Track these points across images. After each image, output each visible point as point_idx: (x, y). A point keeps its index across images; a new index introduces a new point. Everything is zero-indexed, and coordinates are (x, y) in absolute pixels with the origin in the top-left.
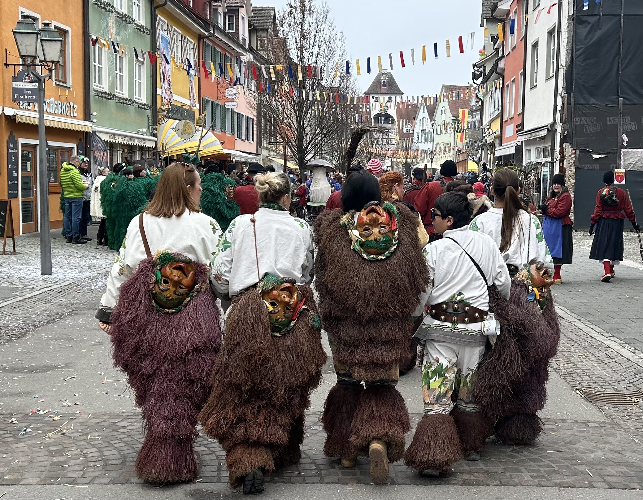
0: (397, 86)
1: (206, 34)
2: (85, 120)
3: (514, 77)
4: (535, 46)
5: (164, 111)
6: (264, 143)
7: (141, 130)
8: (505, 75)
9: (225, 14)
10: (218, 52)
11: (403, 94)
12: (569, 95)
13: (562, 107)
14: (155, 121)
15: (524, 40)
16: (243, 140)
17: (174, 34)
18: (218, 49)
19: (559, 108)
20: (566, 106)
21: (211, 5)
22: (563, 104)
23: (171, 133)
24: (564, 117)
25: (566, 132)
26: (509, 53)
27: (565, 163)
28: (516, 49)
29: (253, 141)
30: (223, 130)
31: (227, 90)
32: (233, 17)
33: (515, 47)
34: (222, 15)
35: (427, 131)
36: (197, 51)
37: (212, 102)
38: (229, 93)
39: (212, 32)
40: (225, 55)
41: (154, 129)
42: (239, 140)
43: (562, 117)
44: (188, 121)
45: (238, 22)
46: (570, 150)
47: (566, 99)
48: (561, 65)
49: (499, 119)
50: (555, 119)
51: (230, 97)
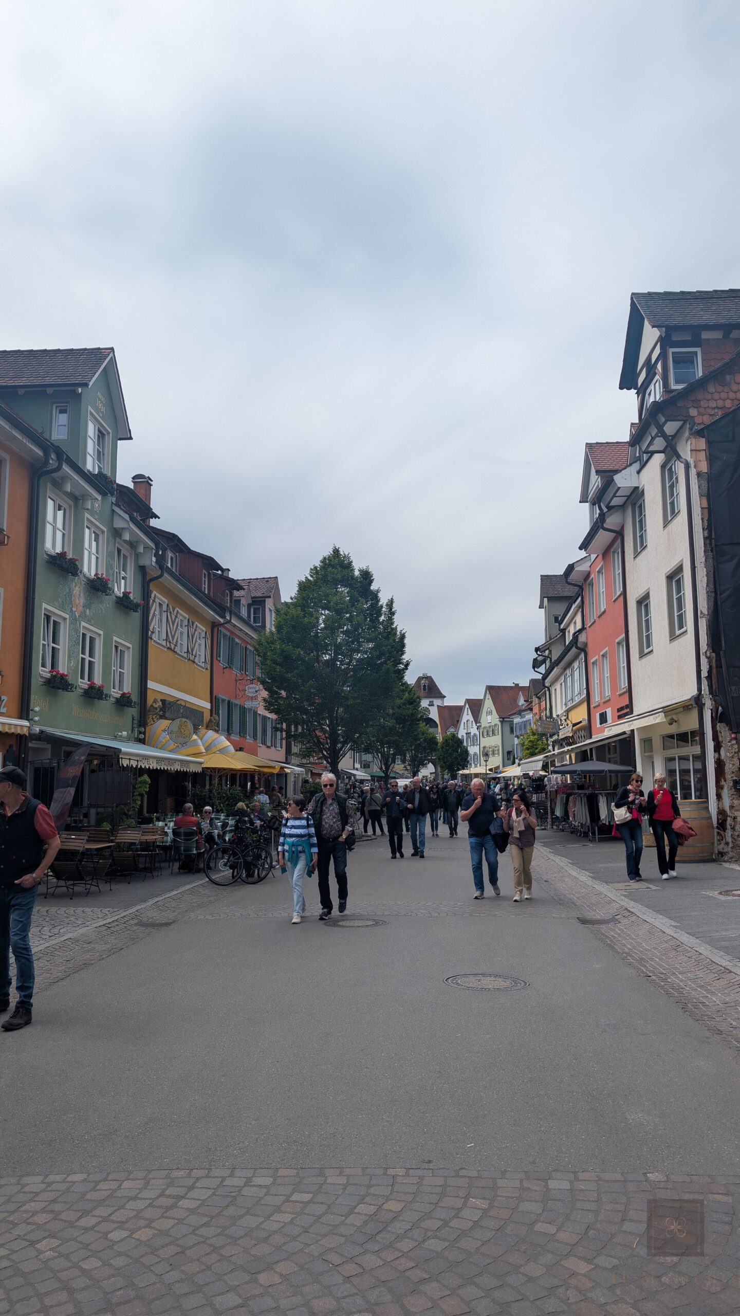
0: (438, 689)
1: (222, 621)
2: (21, 718)
3: (607, 649)
4: (644, 602)
5: (156, 709)
6: (295, 749)
7: (120, 734)
8: (590, 649)
9: (249, 606)
10: (237, 644)
11: (445, 697)
12: (718, 655)
13: (710, 672)
14: (142, 722)
15: (622, 598)
16: (268, 747)
17: (176, 617)
18: (237, 640)
19: (704, 674)
20: (714, 671)
21: (231, 594)
22: (711, 667)
23: (164, 738)
24: (714, 687)
25: (720, 708)
26: (595, 622)
27: (722, 752)
28: (605, 614)
29: (281, 748)
30: (242, 735)
31: (247, 687)
32: (259, 608)
33: (605, 612)
34: (246, 607)
35: (472, 734)
36: (209, 641)
37: (229, 702)
38: (250, 690)
39: (228, 618)
40: (246, 648)
41: (140, 733)
42: (263, 747)
43: (710, 686)
44: (184, 720)
45: (264, 614)
46: (728, 733)
47: (714, 661)
48: (702, 613)
49: (585, 705)
50: (699, 689)
51: (251, 695)
